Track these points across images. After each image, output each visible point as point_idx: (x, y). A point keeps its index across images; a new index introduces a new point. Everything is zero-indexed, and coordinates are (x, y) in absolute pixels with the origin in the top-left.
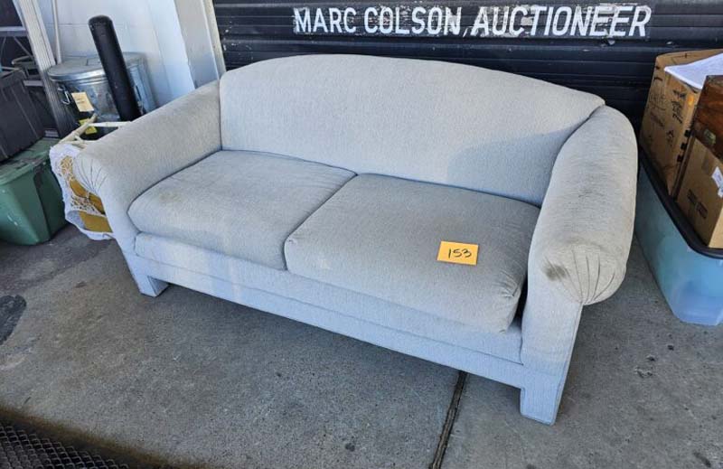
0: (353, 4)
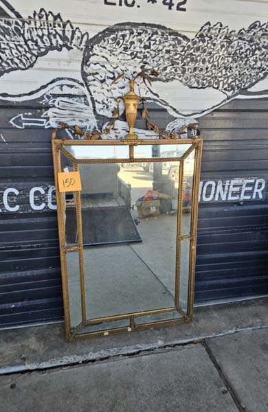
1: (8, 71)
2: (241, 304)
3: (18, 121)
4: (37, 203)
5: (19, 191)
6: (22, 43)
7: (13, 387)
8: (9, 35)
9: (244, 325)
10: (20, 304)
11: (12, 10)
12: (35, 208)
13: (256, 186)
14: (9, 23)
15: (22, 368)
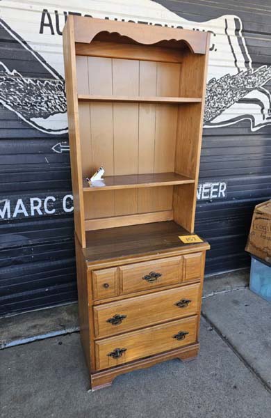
0: (52, 193)
1: (53, 114)
2: (215, 278)
3: (58, 148)
4: (68, 207)
5: (56, 198)
6: (63, 95)
7: (60, 343)
8: (54, 90)
9: (219, 290)
10: (52, 288)
11: (57, 74)
12: (67, 210)
13: (220, 188)
14: (54, 83)
15: (64, 332)
